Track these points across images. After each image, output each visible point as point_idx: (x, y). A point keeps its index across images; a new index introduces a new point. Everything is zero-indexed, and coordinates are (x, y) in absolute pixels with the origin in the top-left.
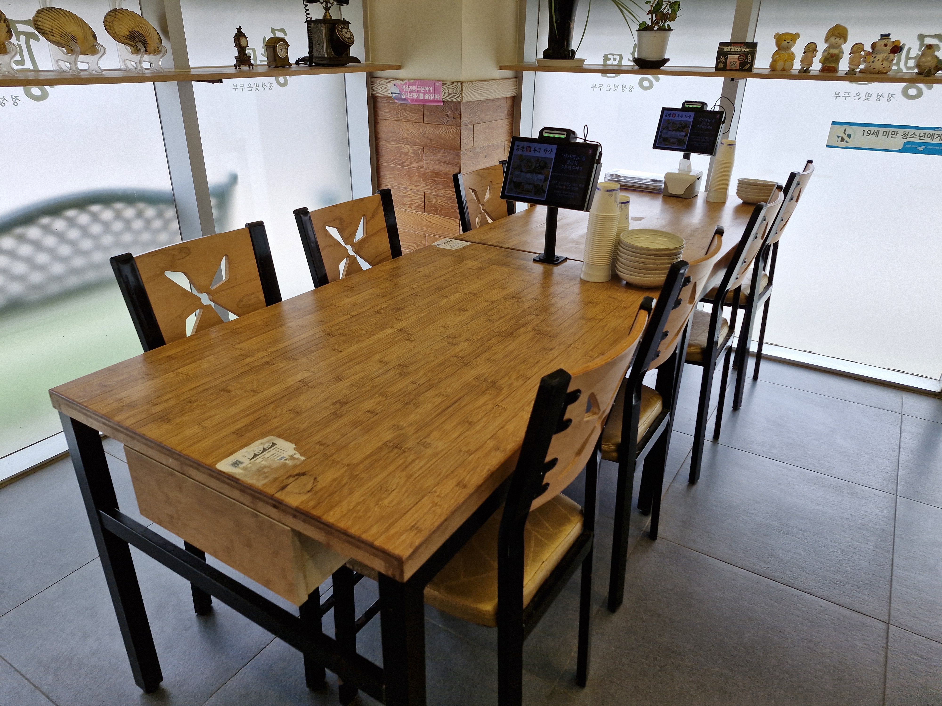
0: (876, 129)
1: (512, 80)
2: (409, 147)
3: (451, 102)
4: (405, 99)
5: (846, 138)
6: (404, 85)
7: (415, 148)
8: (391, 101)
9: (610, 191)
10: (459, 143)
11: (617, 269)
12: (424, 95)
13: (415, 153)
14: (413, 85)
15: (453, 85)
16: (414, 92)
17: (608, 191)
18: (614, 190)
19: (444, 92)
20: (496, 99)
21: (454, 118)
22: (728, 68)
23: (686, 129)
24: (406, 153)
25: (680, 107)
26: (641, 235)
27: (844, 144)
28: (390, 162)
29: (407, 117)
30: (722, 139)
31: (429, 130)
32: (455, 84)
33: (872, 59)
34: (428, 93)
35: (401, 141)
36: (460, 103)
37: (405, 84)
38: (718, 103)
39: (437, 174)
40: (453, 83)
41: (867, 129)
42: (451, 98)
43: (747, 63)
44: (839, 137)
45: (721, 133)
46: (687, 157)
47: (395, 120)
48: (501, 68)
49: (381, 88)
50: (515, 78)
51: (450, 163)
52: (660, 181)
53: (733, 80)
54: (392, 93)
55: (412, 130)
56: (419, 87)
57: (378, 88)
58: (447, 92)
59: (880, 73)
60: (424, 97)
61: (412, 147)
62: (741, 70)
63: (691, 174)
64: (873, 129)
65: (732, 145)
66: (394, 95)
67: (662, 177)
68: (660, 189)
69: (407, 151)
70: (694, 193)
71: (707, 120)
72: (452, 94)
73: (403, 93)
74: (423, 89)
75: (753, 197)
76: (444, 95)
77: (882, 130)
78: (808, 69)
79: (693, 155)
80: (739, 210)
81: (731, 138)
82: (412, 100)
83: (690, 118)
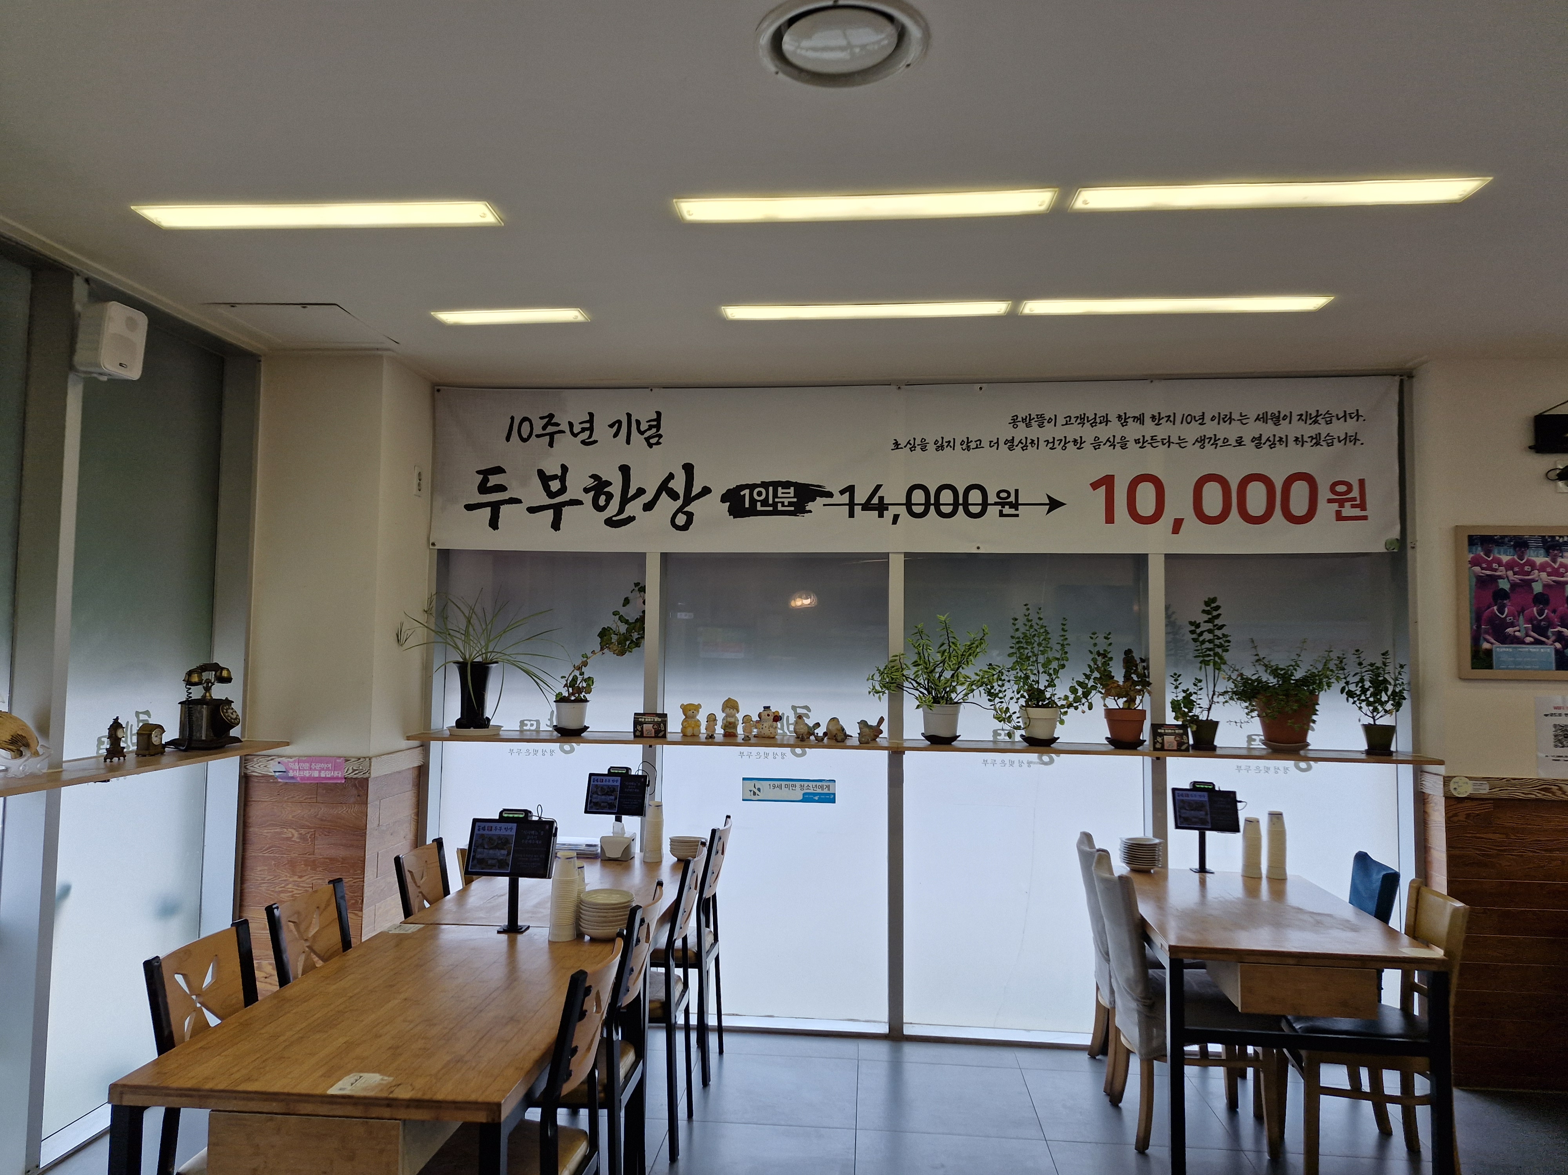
0: (779, 783)
1: (419, 749)
2: (293, 831)
3: (356, 779)
4: (292, 778)
5: (757, 792)
6: (292, 762)
7: (303, 831)
8: (271, 781)
9: (569, 858)
10: (364, 822)
11: (581, 926)
12: (320, 772)
13: (303, 838)
14: (304, 762)
15: (359, 761)
16: (306, 770)
17: (567, 858)
18: (572, 858)
19: (347, 768)
20: (403, 771)
21: (359, 796)
22: (644, 735)
23: (615, 793)
24: (288, 839)
25: (606, 772)
26: (598, 895)
27: (756, 797)
28: (264, 851)
29: (293, 797)
30: (649, 801)
31: (323, 810)
32: (362, 760)
33: (761, 726)
34: (326, 770)
35: (281, 825)
36: (367, 779)
37: (294, 762)
38: (641, 768)
39: (332, 860)
40: (360, 759)
41: (772, 783)
42: (355, 774)
43: (661, 731)
44: (751, 791)
45: (648, 795)
46: (618, 819)
47: (276, 801)
48: (408, 738)
49: (259, 766)
50: (422, 746)
51: (352, 846)
52: (595, 846)
53: (650, 746)
54: (275, 772)
55: (300, 811)
56: (313, 764)
57: (255, 766)
58: (351, 768)
59: (769, 738)
60: (320, 775)
61: (297, 831)
62: (656, 737)
63: (626, 835)
64: (776, 783)
65: (659, 806)
66: (277, 774)
67: (597, 841)
68: (597, 854)
69: (291, 836)
70: (631, 855)
71: (633, 783)
72: (357, 770)
73: (291, 771)
74: (318, 766)
75: (683, 854)
76: (347, 772)
77: (783, 783)
78: (712, 735)
79: (625, 818)
80: (674, 867)
81: (657, 799)
82: (302, 778)
83: (617, 782)
